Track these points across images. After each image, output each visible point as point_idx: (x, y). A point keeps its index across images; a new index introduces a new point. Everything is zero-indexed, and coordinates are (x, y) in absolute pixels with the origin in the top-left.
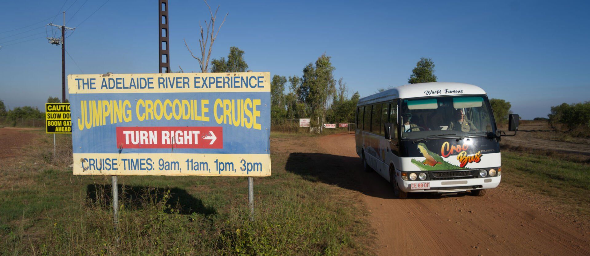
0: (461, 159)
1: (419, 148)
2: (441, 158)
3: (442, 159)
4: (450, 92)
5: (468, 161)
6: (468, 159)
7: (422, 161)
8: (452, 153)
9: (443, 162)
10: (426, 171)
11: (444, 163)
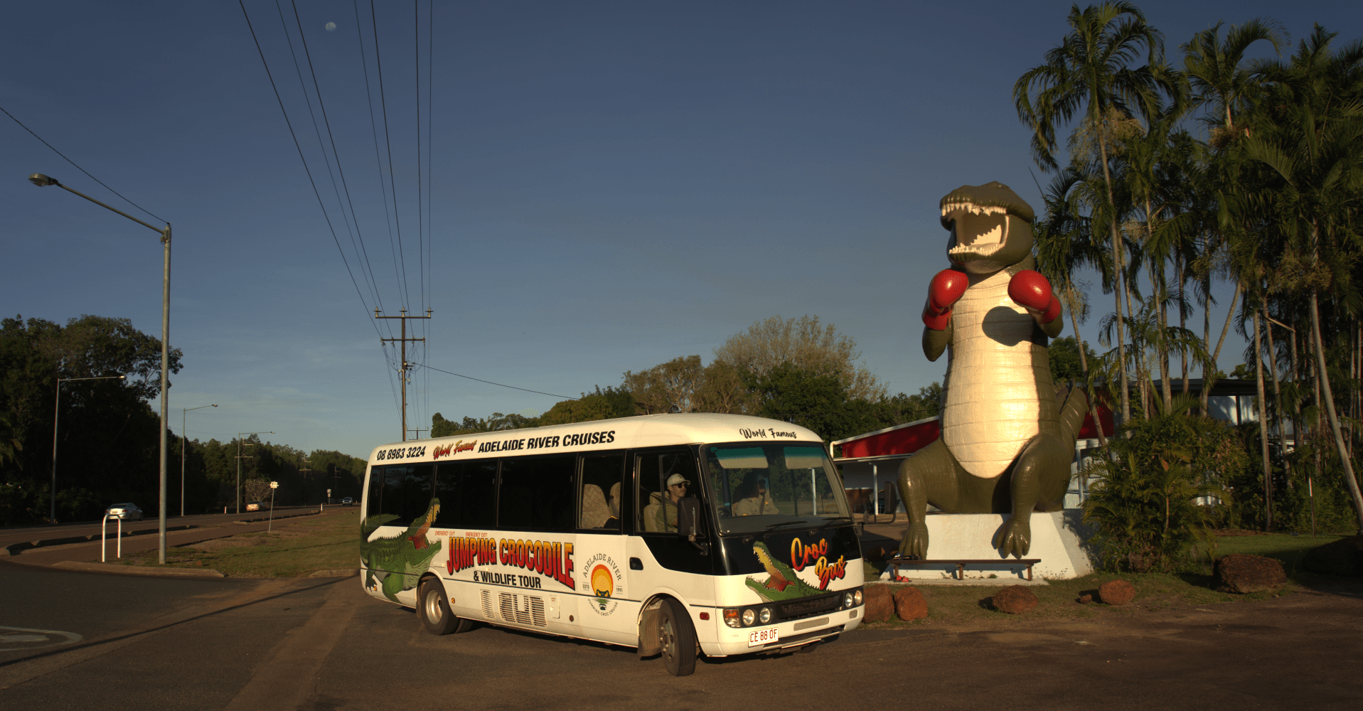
0: (821, 572)
1: (756, 553)
2: (793, 571)
3: (795, 575)
4: (778, 434)
5: (829, 578)
6: (830, 571)
7: (764, 581)
8: (807, 562)
9: (796, 581)
10: (772, 603)
11: (797, 584)
